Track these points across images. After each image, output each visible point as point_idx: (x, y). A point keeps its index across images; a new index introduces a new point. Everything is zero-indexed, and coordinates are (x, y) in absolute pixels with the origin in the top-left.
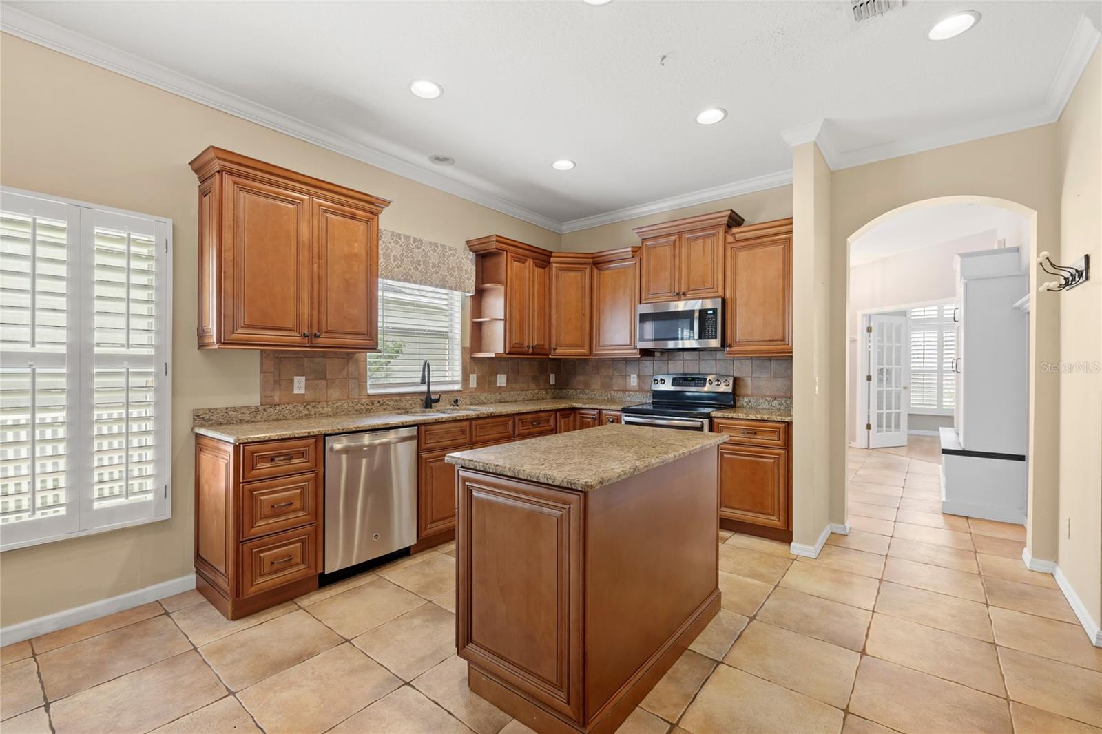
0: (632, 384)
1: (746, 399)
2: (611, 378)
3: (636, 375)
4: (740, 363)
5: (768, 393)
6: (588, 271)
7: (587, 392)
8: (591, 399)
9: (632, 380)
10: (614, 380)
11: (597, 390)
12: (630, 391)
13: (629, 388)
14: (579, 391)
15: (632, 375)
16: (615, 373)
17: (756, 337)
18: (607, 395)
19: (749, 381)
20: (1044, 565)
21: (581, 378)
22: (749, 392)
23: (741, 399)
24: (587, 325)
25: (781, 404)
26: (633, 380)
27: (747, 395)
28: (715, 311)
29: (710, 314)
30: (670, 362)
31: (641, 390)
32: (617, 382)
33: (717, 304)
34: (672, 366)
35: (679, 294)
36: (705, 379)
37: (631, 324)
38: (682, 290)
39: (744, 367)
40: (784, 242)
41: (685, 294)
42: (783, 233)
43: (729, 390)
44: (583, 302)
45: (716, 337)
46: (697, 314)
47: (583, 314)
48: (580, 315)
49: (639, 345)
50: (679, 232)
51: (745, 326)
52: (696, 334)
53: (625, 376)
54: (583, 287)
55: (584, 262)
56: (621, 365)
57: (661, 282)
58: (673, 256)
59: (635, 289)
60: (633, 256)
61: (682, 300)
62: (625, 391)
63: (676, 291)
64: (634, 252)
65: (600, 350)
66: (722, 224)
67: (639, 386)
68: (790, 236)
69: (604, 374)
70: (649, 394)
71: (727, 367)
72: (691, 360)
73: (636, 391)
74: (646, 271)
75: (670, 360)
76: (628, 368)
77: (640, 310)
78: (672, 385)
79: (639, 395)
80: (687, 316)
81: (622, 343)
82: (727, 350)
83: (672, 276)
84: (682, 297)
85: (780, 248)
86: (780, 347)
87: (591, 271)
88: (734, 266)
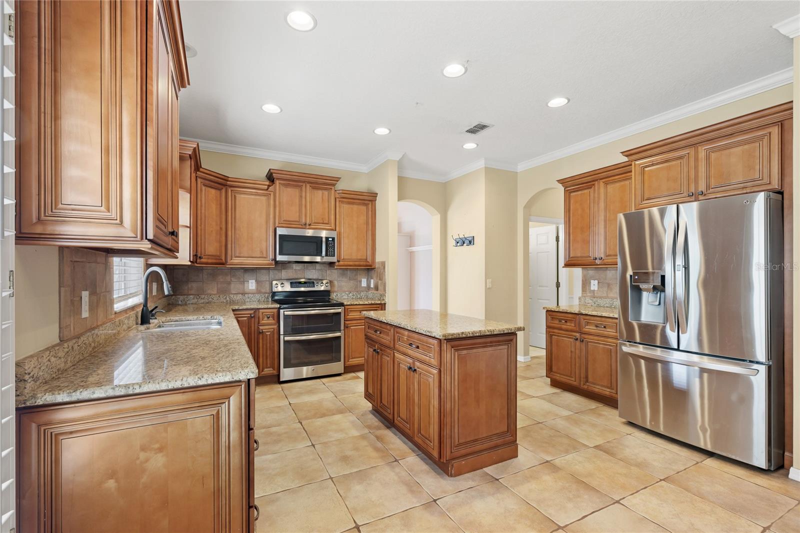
0: (250, 288)
1: (335, 294)
2: (229, 283)
3: (254, 281)
4: (332, 272)
5: (346, 290)
6: (223, 191)
7: (203, 296)
8: (208, 303)
9: (250, 284)
10: (232, 286)
11: (214, 294)
12: (249, 294)
13: (246, 291)
15: (250, 281)
16: (233, 279)
17: (354, 257)
18: (226, 298)
19: (336, 283)
21: (194, 285)
22: (336, 290)
23: (332, 294)
24: (224, 238)
25: (353, 295)
26: (252, 285)
27: (335, 292)
28: (333, 239)
29: (330, 241)
30: (283, 271)
31: (258, 292)
32: (235, 287)
33: (334, 234)
34: (284, 274)
35: (305, 224)
36: (313, 283)
37: (267, 241)
38: (308, 222)
39: (333, 274)
40: (367, 205)
41: (310, 225)
42: (368, 200)
43: (328, 288)
44: (221, 218)
45: (334, 256)
46: (324, 240)
47: (221, 228)
48: (219, 228)
49: (279, 258)
50: (304, 182)
51: (348, 250)
52: (324, 253)
53: (244, 282)
54: (221, 205)
55: (222, 183)
56: (240, 273)
57: (292, 214)
58: (301, 197)
59: (269, 215)
60: (267, 189)
61: (309, 229)
62: (243, 294)
63: (303, 221)
64: (269, 186)
65: (236, 261)
66: (334, 185)
67: (257, 289)
68: (370, 203)
69: (222, 280)
70: (266, 295)
71: (322, 274)
72: (299, 270)
73: (253, 294)
74: (280, 203)
75: (284, 269)
76: (247, 276)
77: (280, 231)
78: (291, 287)
79: (258, 296)
80: (317, 241)
81: (259, 256)
82: (337, 264)
83: (300, 211)
84: (308, 227)
85: (364, 208)
86: (365, 263)
87: (226, 192)
88: (340, 213)
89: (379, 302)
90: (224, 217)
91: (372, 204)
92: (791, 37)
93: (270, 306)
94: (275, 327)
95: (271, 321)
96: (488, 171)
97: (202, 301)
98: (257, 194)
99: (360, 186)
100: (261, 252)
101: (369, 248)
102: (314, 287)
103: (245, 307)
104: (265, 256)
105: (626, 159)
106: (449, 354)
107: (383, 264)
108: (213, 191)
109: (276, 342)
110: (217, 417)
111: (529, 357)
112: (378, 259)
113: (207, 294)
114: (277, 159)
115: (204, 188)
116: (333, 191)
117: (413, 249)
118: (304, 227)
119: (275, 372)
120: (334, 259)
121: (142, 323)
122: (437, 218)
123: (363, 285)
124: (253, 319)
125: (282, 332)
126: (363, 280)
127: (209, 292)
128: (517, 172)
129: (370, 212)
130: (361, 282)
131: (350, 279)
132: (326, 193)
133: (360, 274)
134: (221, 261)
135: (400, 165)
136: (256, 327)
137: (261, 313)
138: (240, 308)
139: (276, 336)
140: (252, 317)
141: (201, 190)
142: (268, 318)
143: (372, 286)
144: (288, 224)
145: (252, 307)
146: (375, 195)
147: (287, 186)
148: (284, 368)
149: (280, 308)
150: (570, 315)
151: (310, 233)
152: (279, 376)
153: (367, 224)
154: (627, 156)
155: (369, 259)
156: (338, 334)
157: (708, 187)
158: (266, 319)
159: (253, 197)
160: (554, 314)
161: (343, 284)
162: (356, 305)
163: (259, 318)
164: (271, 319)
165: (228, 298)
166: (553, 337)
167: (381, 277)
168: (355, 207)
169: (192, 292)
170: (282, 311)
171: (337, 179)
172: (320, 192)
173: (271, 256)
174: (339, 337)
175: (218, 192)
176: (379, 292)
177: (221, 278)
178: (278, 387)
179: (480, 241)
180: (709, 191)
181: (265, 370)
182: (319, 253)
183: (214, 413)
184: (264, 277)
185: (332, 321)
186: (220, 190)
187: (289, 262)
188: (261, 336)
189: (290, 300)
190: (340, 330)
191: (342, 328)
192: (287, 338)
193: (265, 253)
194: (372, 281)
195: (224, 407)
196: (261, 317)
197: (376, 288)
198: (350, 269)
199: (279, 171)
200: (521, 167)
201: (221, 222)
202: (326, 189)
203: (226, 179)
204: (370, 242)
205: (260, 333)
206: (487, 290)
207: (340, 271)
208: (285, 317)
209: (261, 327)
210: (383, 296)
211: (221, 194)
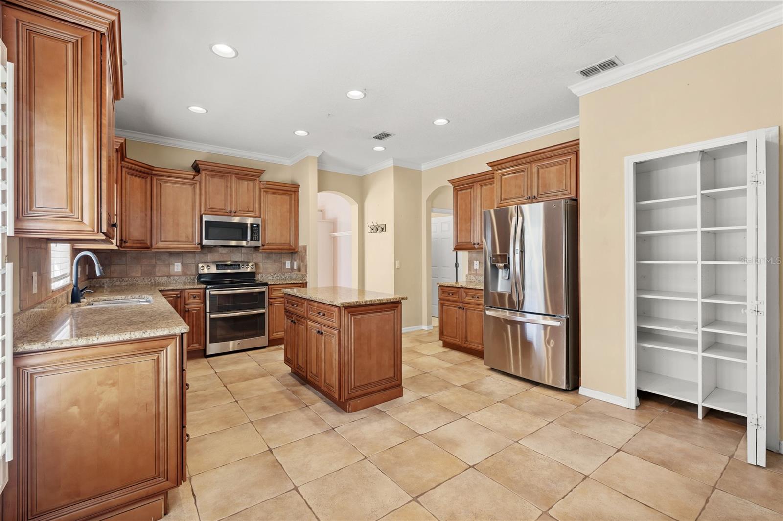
0: (176, 270)
1: (260, 275)
2: (154, 266)
3: (180, 264)
4: (257, 255)
5: (271, 271)
6: (149, 179)
7: (127, 279)
8: (132, 285)
9: (176, 267)
10: (157, 269)
11: (139, 277)
12: (174, 276)
13: (172, 273)
14: (115, 279)
15: (175, 264)
16: (158, 263)
17: (278, 241)
18: (151, 280)
19: (261, 265)
21: (118, 268)
23: (258, 275)
24: (149, 224)
25: (278, 276)
26: (177, 268)
27: (261, 273)
28: (258, 225)
29: (255, 227)
30: (209, 254)
31: (184, 274)
32: (160, 269)
33: (259, 221)
34: (210, 257)
35: (231, 212)
36: (239, 265)
37: (192, 227)
38: (233, 210)
39: (259, 257)
40: (289, 195)
41: (235, 212)
42: (291, 191)
43: (254, 270)
44: (146, 204)
45: (259, 241)
46: (249, 226)
47: (146, 215)
48: (144, 215)
49: (205, 242)
50: (230, 173)
51: (272, 235)
52: (249, 238)
53: (169, 265)
54: (146, 193)
55: (147, 173)
56: (165, 257)
57: (218, 202)
58: (227, 186)
59: (195, 203)
60: (193, 179)
61: (235, 216)
62: (169, 276)
63: (229, 209)
64: (195, 176)
65: (161, 245)
66: (259, 177)
67: (183, 271)
68: (293, 193)
69: (146, 263)
70: (192, 277)
71: (248, 257)
72: (225, 253)
73: (180, 276)
74: (205, 192)
75: (210, 252)
76: (172, 259)
77: (205, 218)
78: (217, 269)
79: (183, 278)
80: (243, 226)
81: (184, 240)
82: (262, 248)
83: (226, 199)
84: (233, 214)
85: (287, 198)
86: (288, 247)
87: (151, 180)
88: (265, 202)
89: (301, 282)
90: (149, 204)
91: (295, 195)
92: (578, 96)
93: (196, 286)
94: (202, 305)
95: (197, 300)
96: (397, 169)
97: (126, 283)
98: (183, 183)
99: (283, 177)
100: (187, 237)
101: (292, 233)
102: (240, 269)
103: (171, 288)
104: (190, 240)
106: (346, 318)
107: (305, 248)
108: (138, 180)
109: (202, 320)
110: (158, 361)
111: (432, 326)
112: (301, 243)
113: (132, 277)
114: (203, 151)
115: (128, 177)
116: (258, 182)
117: (336, 234)
118: (230, 214)
119: (201, 347)
120: (259, 244)
121: (73, 302)
122: (356, 207)
123: (287, 267)
124: (179, 299)
125: (208, 310)
126: (287, 262)
127: (133, 274)
128: (421, 171)
129: (293, 202)
130: (285, 264)
131: (275, 262)
132: (251, 183)
133: (284, 257)
134: (146, 246)
135: (320, 161)
136: (182, 307)
137: (187, 294)
138: (166, 289)
139: (202, 314)
140: (178, 297)
141: (126, 179)
142: (194, 297)
143: (295, 267)
144: (214, 211)
145: (178, 287)
146: (298, 187)
147: (212, 176)
148: (210, 343)
149: (206, 289)
150: (456, 289)
151: (236, 220)
152: (205, 350)
153: (290, 212)
154: (491, 166)
155: (292, 244)
156: (262, 311)
157: (538, 194)
158: (192, 298)
159: (178, 185)
160: (444, 288)
161: (268, 266)
162: (279, 284)
163: (185, 298)
164: (197, 298)
165: (153, 281)
166: (444, 307)
167: (303, 259)
168: (279, 197)
169: (115, 275)
170: (208, 291)
171: (262, 171)
172: (245, 183)
173: (197, 241)
174: (263, 314)
175: (143, 181)
176: (301, 273)
178: (205, 361)
179: (390, 229)
180: (539, 197)
181: (192, 345)
182: (245, 239)
183: (155, 358)
184: (190, 260)
185: (257, 300)
186: (145, 178)
187: (215, 246)
188: (188, 314)
189: (215, 280)
190: (264, 308)
191: (266, 305)
192: (212, 316)
193: (191, 238)
194: (295, 263)
195: (163, 354)
196: (188, 297)
197: (299, 270)
198: (275, 253)
199: (204, 163)
200: (424, 167)
202: (251, 180)
203: (151, 168)
204: (293, 229)
205: (186, 311)
206: (397, 270)
207: (265, 255)
208: (211, 296)
209: (187, 306)
210: (304, 276)
211: (146, 182)
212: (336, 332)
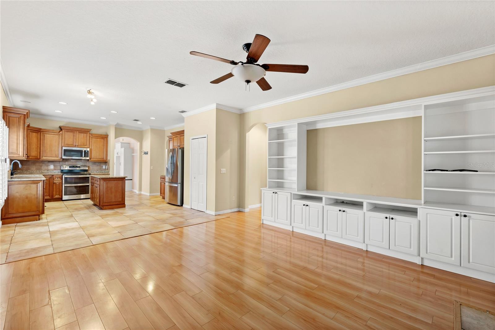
0: (51, 168)
1: (90, 171)
2: (41, 166)
3: (53, 166)
5: (96, 169)
6: (39, 133)
7: (29, 171)
10: (43, 167)
11: (35, 170)
13: (49, 169)
14: (24, 171)
15: (51, 166)
16: (43, 165)
17: (98, 157)
19: (91, 167)
20: (140, 192)
22: (91, 169)
23: (88, 171)
24: (39, 150)
28: (88, 151)
29: (86, 152)
33: (88, 149)
34: (67, 163)
35: (76, 146)
36: (80, 166)
37: (58, 151)
38: (77, 145)
39: (89, 164)
40: (104, 139)
41: (78, 146)
42: (105, 137)
43: (87, 169)
44: (38, 143)
46: (83, 151)
47: (38, 147)
48: (37, 146)
49: (63, 157)
50: (76, 130)
51: (94, 155)
52: (83, 156)
53: (48, 166)
54: (38, 138)
55: (38, 131)
56: (46, 163)
57: (70, 141)
58: (74, 136)
59: (60, 142)
60: (59, 133)
61: (77, 147)
62: (48, 170)
63: (75, 145)
64: (59, 132)
65: (44, 158)
66: (89, 132)
67: (54, 168)
68: (105, 138)
70: (58, 170)
71: (85, 164)
72: (74, 162)
73: (52, 170)
74: (64, 138)
75: (67, 161)
76: (49, 164)
77: (64, 148)
78: (70, 168)
79: (54, 171)
80: (81, 152)
82: (90, 160)
83: (73, 141)
84: (77, 146)
85: (103, 140)
86: (103, 160)
87: (40, 134)
88: (92, 142)
90: (39, 142)
93: (60, 174)
94: (61, 181)
95: (59, 179)
96: (151, 129)
97: (29, 172)
98: (54, 134)
99: (101, 132)
100: (56, 155)
101: (105, 154)
102: (80, 168)
103: (48, 174)
105: (171, 135)
106: (102, 182)
107: (109, 160)
108: (35, 134)
109: (61, 187)
110: (37, 186)
113: (31, 170)
114: (63, 122)
115: (30, 133)
116: (88, 134)
119: (60, 197)
120: (88, 158)
121: (11, 175)
122: (138, 143)
123: (103, 168)
124: (51, 178)
125: (63, 183)
128: (165, 130)
129: (105, 142)
130: (103, 166)
131: (98, 166)
132: (85, 135)
133: (102, 164)
134: (37, 158)
136: (52, 182)
137: (54, 177)
138: (46, 174)
139: (61, 184)
141: (30, 134)
143: (107, 168)
144: (68, 145)
145: (51, 174)
146: (108, 136)
147: (68, 132)
148: (64, 195)
149: (63, 175)
151: (78, 149)
152: (62, 198)
153: (104, 146)
154: (172, 134)
155: (105, 158)
156: (88, 184)
157: (180, 145)
158: (57, 178)
159: (52, 135)
161: (94, 167)
163: (54, 178)
164: (59, 178)
165: (40, 172)
166: (162, 183)
167: (109, 165)
168: (98, 139)
169: (24, 169)
170: (63, 176)
171: (90, 130)
172: (83, 134)
173: (60, 157)
174: (89, 185)
176: (108, 170)
177: (37, 164)
178: (62, 202)
179: (149, 154)
181: (56, 196)
182: (82, 156)
184: (57, 164)
185: (86, 180)
186: (38, 133)
187: (69, 159)
188: (54, 184)
189: (70, 172)
190: (89, 183)
192: (65, 185)
194: (107, 166)
195: (39, 184)
196: (55, 178)
197: (108, 169)
198: (97, 162)
199: (63, 127)
200: (165, 129)
201: (38, 144)
202: (85, 133)
203: (40, 129)
204: (105, 152)
206: (151, 170)
207: (93, 163)
208: (65, 178)
209: (54, 181)
210: (109, 171)
211: (38, 134)
212: (99, 186)
